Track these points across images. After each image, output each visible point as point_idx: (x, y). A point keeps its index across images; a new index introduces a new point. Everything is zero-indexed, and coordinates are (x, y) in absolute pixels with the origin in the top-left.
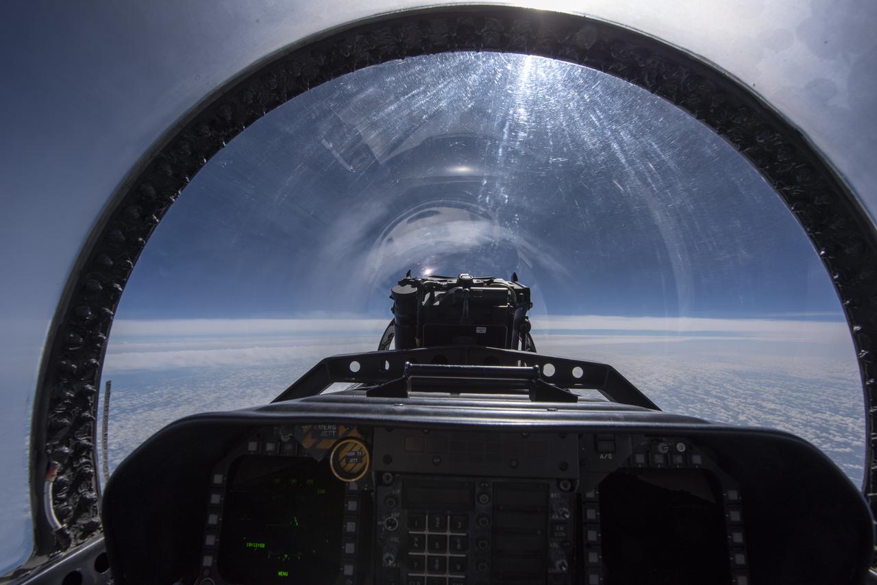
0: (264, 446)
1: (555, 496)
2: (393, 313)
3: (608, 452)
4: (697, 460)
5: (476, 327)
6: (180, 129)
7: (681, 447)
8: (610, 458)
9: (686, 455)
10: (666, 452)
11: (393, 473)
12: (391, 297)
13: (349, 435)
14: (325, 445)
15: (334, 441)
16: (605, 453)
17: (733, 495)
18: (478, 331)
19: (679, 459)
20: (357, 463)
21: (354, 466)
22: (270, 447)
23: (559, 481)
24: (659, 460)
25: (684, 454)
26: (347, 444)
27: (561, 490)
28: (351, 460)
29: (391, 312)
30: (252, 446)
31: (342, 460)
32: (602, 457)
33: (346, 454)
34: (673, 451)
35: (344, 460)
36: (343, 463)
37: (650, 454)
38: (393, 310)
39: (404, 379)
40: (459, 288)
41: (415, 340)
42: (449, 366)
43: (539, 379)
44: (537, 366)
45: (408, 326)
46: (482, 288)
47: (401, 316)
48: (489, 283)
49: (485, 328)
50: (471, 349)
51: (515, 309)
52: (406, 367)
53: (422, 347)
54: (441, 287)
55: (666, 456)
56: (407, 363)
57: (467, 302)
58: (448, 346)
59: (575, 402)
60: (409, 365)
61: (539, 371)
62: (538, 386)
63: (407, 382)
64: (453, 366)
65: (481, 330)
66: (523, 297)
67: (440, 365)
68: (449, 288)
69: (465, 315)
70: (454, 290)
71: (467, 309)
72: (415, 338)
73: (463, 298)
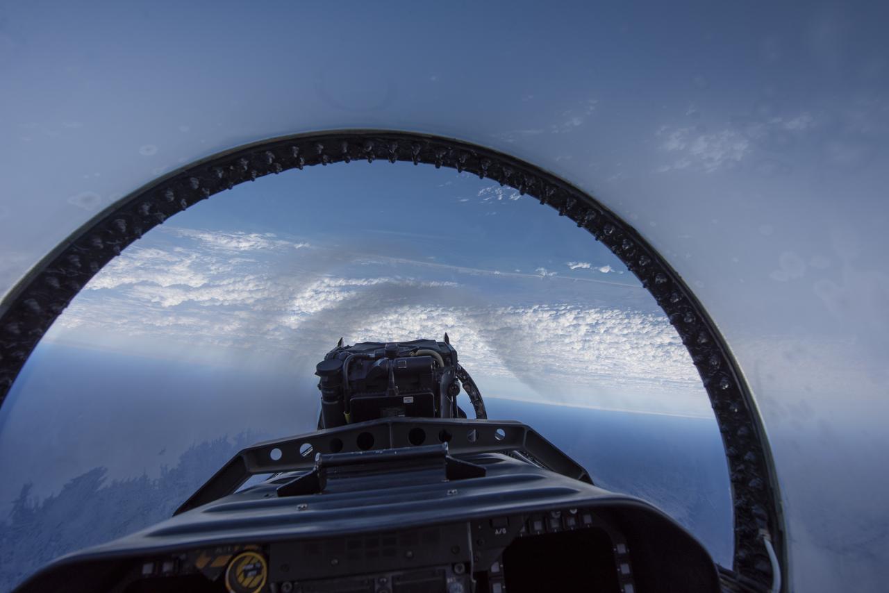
0: (161, 568)
1: (452, 580)
2: (320, 389)
3: (502, 528)
4: (588, 520)
5: (403, 397)
6: (69, 245)
8: (505, 532)
9: (578, 517)
10: (559, 516)
11: (293, 582)
12: (316, 374)
13: (247, 548)
14: (219, 562)
15: (230, 557)
16: (499, 528)
17: (621, 549)
18: (405, 401)
19: (572, 522)
20: (255, 577)
21: (252, 581)
22: (167, 567)
23: (453, 565)
24: (555, 525)
25: (576, 516)
26: (245, 557)
27: (457, 574)
28: (250, 574)
30: (147, 569)
31: (240, 575)
32: (497, 532)
33: (244, 568)
34: (565, 514)
35: (242, 575)
36: (241, 579)
37: (546, 520)
38: (319, 386)
39: (315, 473)
40: (385, 358)
41: (344, 415)
42: (361, 453)
43: (447, 456)
44: (446, 443)
45: (336, 402)
46: (406, 358)
47: (328, 392)
48: (415, 351)
49: (412, 398)
50: (394, 424)
51: (442, 374)
52: (317, 460)
53: (350, 423)
54: (368, 358)
55: (560, 520)
56: (318, 454)
57: (393, 373)
58: (373, 422)
59: (484, 476)
60: (320, 456)
61: (447, 449)
62: (446, 463)
63: (318, 475)
64: (364, 452)
65: (409, 400)
66: (450, 361)
67: (352, 453)
68: (376, 358)
69: (391, 387)
70: (379, 362)
71: (393, 380)
72: (344, 413)
73: (389, 370)
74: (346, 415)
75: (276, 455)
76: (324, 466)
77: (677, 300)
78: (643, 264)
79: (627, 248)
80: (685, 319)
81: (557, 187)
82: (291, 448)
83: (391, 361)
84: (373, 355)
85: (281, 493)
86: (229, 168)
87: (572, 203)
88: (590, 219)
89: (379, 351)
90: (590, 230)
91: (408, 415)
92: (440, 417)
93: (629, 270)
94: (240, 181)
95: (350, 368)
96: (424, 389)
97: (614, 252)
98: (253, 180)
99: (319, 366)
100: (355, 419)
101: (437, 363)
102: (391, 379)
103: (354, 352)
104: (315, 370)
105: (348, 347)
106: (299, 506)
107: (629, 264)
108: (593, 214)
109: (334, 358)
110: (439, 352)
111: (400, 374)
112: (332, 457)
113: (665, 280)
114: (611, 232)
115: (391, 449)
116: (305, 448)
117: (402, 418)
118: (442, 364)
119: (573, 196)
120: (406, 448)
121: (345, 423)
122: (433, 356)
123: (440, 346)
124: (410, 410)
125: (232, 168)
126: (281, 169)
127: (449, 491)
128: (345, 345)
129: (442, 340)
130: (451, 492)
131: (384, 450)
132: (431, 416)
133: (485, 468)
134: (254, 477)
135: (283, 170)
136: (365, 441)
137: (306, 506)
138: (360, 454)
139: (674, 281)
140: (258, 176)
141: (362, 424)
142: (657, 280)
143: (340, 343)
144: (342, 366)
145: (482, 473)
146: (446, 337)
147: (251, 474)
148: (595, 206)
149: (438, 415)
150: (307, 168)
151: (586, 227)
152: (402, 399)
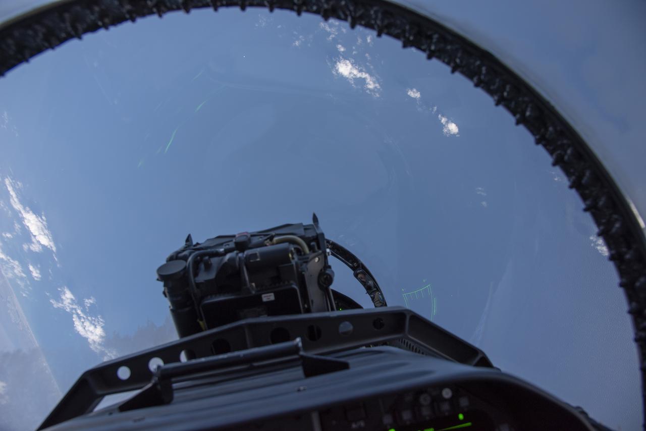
2: (166, 296)
4: (464, 402)
5: (261, 294)
9: (453, 400)
12: (158, 280)
18: (265, 299)
24: (426, 412)
25: (451, 400)
29: (163, 296)
34: (438, 399)
38: (164, 293)
40: (234, 252)
41: (198, 324)
43: (301, 353)
44: (299, 339)
45: (187, 309)
46: (259, 249)
47: (176, 299)
48: (271, 238)
49: (273, 294)
50: (250, 326)
53: (206, 330)
54: (217, 254)
55: (432, 406)
57: (245, 268)
58: (226, 327)
59: (347, 369)
61: (300, 345)
62: (302, 360)
65: (268, 297)
68: (225, 253)
69: (246, 285)
70: (228, 257)
71: (247, 277)
72: (198, 320)
73: (239, 265)
74: (201, 323)
83: (241, 255)
89: (228, 245)
91: (271, 313)
95: (196, 268)
96: (286, 283)
99: (160, 270)
100: (210, 328)
101: (299, 251)
102: (245, 276)
103: (200, 249)
104: (157, 276)
105: (198, 244)
110: (301, 237)
111: (255, 268)
117: (264, 317)
118: (307, 250)
121: (200, 330)
122: (295, 243)
123: (305, 229)
124: (271, 309)
128: (194, 241)
131: (229, 354)
132: (297, 312)
136: (221, 345)
141: (216, 330)
143: (189, 239)
144: (186, 267)
145: (345, 367)
146: (315, 218)
147: (103, 396)
149: (308, 311)
152: (260, 297)
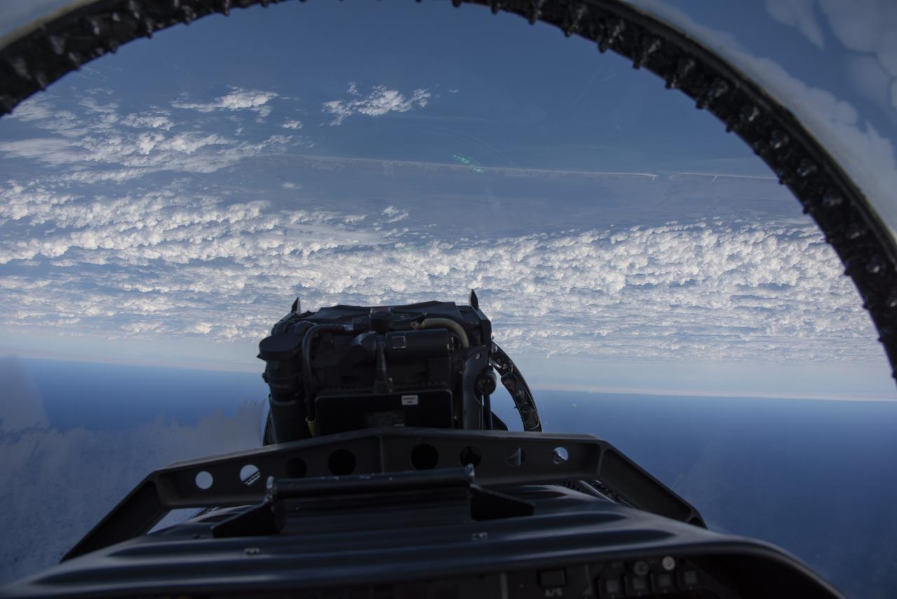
2: (266, 381)
3: (556, 587)
4: (690, 578)
5: (401, 395)
7: (669, 563)
8: (560, 594)
9: (676, 574)
10: (645, 573)
12: (259, 356)
16: (551, 588)
18: (405, 402)
19: (665, 582)
24: (639, 585)
25: (673, 573)
29: (263, 380)
32: (548, 593)
34: (657, 570)
37: (625, 579)
38: (265, 377)
39: (268, 505)
40: (370, 332)
41: (307, 423)
42: (337, 478)
43: (473, 486)
44: (471, 466)
45: (292, 402)
46: (405, 332)
47: (279, 386)
48: (421, 320)
49: (416, 397)
50: (387, 437)
51: (465, 359)
52: (269, 486)
53: (318, 436)
54: (342, 332)
55: (648, 578)
56: (270, 479)
57: (383, 357)
58: (353, 434)
59: (531, 513)
60: (274, 482)
61: (473, 474)
62: (472, 496)
63: (273, 508)
64: (342, 477)
65: (410, 400)
66: (479, 337)
67: (323, 478)
68: (356, 333)
69: (381, 380)
70: (360, 338)
71: (384, 368)
72: (306, 420)
73: (376, 351)
74: (310, 423)
75: (204, 480)
76: (280, 496)
77: (857, 234)
78: (804, 174)
79: (778, 146)
80: (868, 267)
81: (662, 40)
82: (225, 469)
83: (380, 336)
84: (350, 328)
85: (218, 533)
86: (110, 19)
87: (687, 68)
88: (718, 95)
89: (359, 321)
90: (717, 114)
91: (407, 425)
92: (462, 427)
93: (781, 182)
94: (131, 39)
95: (313, 349)
96: (436, 384)
97: (757, 152)
98: (149, 36)
99: (264, 344)
100: (323, 431)
101: (458, 341)
102: (381, 367)
103: (318, 321)
104: (258, 352)
105: (308, 313)
106: (247, 550)
107: (781, 173)
108: (722, 87)
109: (286, 331)
110: (460, 323)
111: (395, 359)
112: (292, 484)
113: (839, 201)
114: (751, 119)
115: (383, 474)
116: (248, 472)
117: (400, 427)
118: (466, 342)
119: (690, 56)
120: (407, 472)
121: (307, 435)
122: (451, 330)
123: (461, 311)
124: (413, 417)
125: (116, 17)
126: (194, 15)
127: (474, 535)
128: (303, 309)
129: (466, 302)
130: (478, 537)
131: (373, 474)
132: (447, 425)
133: (534, 504)
134: (174, 512)
135: (198, 17)
136: (342, 462)
137: (258, 550)
138: (335, 480)
139: (853, 203)
140: (156, 29)
141: (336, 437)
142: (825, 200)
143: (296, 306)
144: (300, 344)
145: (529, 510)
146: (474, 298)
147: (167, 509)
148: (726, 73)
149: (459, 425)
150: (235, 12)
151: (712, 108)
152: (399, 398)
